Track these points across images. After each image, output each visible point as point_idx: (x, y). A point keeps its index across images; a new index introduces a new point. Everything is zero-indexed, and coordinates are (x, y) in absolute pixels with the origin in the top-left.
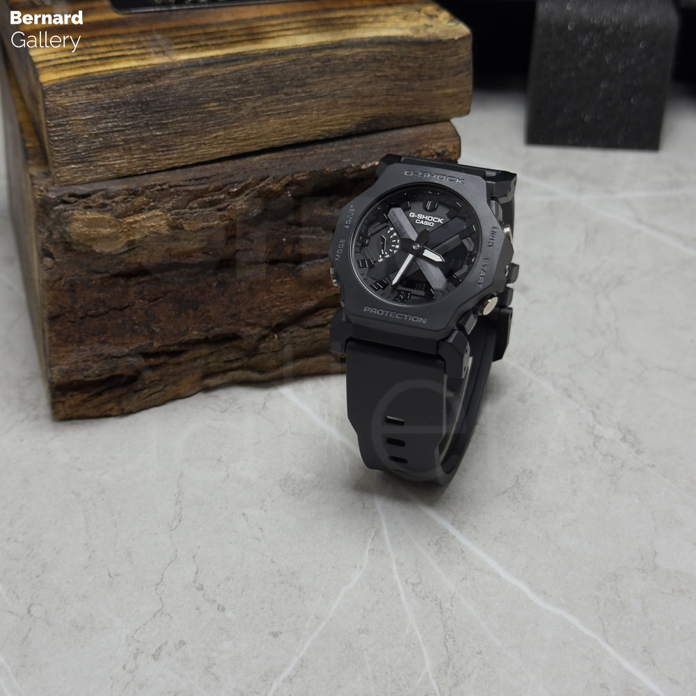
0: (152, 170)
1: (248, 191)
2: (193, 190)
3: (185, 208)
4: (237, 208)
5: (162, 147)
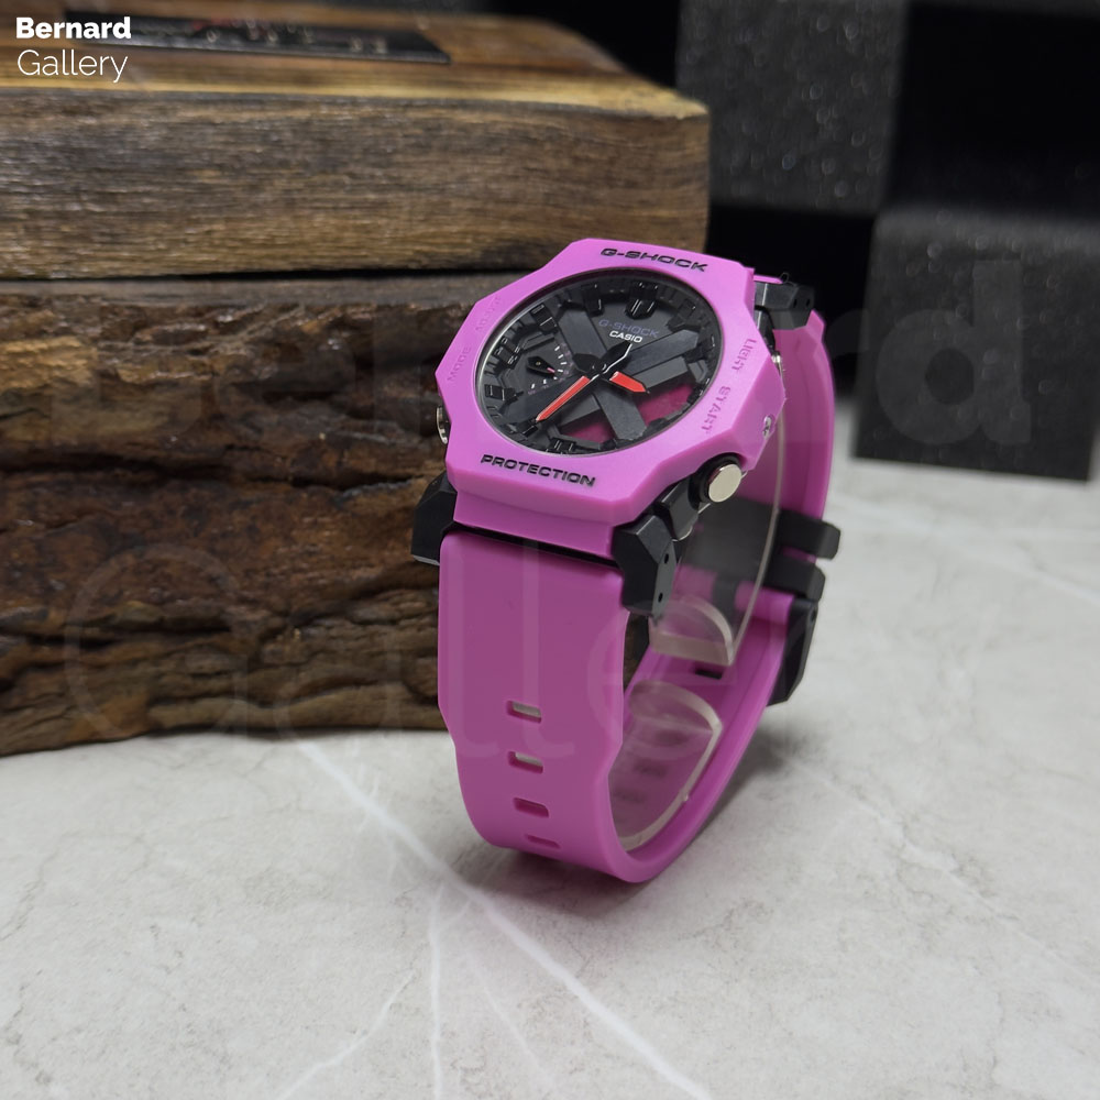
0: (79, 275)
1: (254, 326)
2: (147, 308)
3: (126, 340)
4: (229, 353)
5: (103, 234)
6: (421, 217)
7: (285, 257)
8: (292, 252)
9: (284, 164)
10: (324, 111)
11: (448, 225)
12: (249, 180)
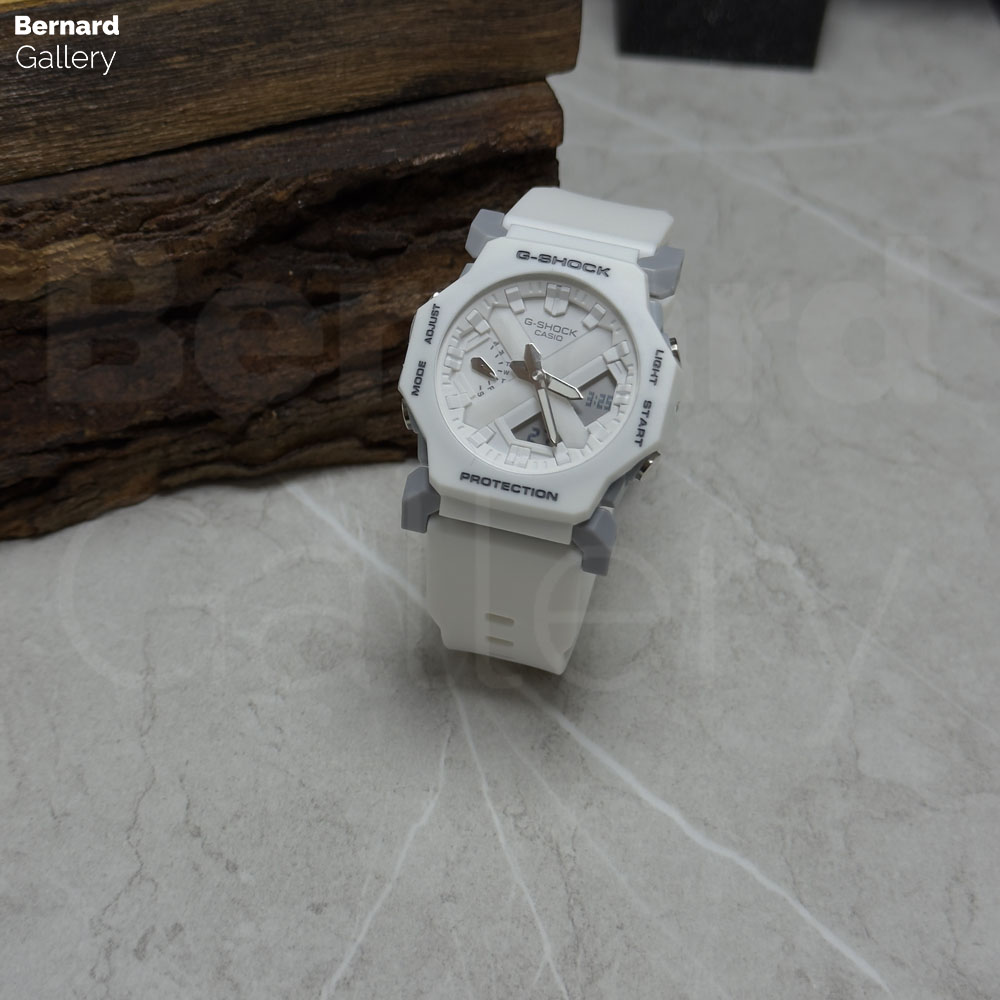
0: (83, 166)
1: (237, 202)
2: (150, 203)
3: (137, 230)
4: (221, 230)
5: (98, 128)
6: (353, 69)
9: (238, 39)
11: (375, 71)
12: (211, 60)
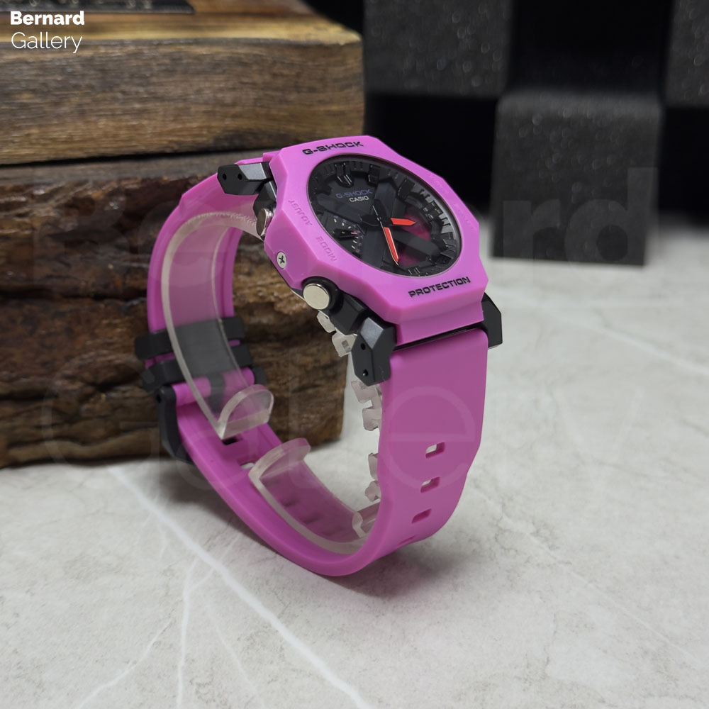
1: (59, 196)
4: (43, 215)
6: (172, 119)
7: (81, 149)
8: (85, 145)
9: (76, 87)
10: (102, 50)
11: (190, 122)
12: (54, 99)
